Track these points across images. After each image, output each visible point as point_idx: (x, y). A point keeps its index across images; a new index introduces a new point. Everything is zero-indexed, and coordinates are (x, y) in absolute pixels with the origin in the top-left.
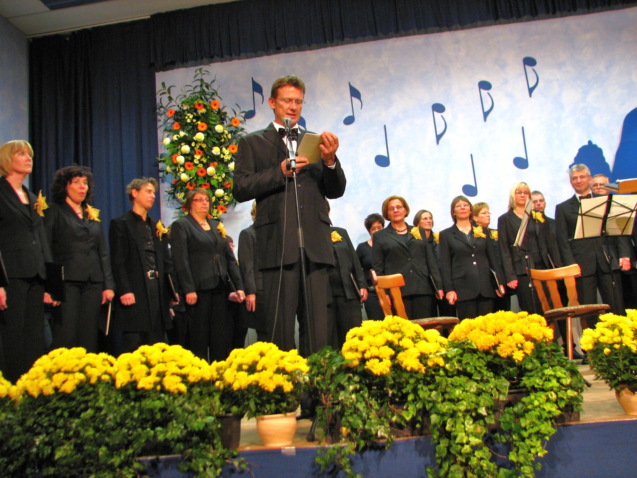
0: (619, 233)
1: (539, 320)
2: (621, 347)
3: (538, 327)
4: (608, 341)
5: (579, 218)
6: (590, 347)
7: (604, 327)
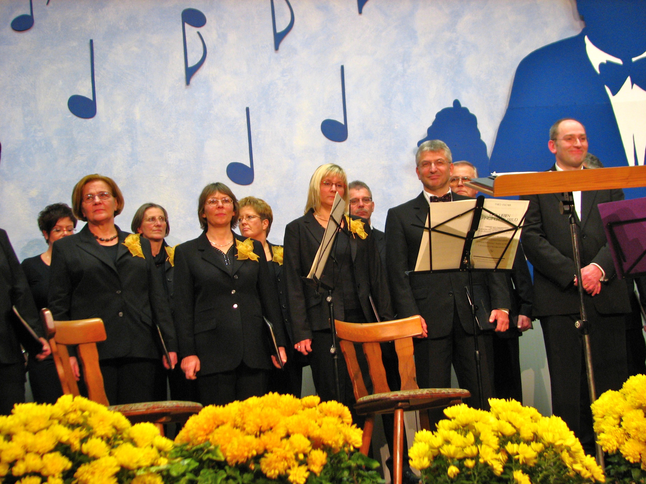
0: (491, 265)
1: (340, 413)
2: (477, 464)
3: (336, 425)
4: (455, 453)
5: (426, 234)
6: (426, 463)
7: (451, 429)
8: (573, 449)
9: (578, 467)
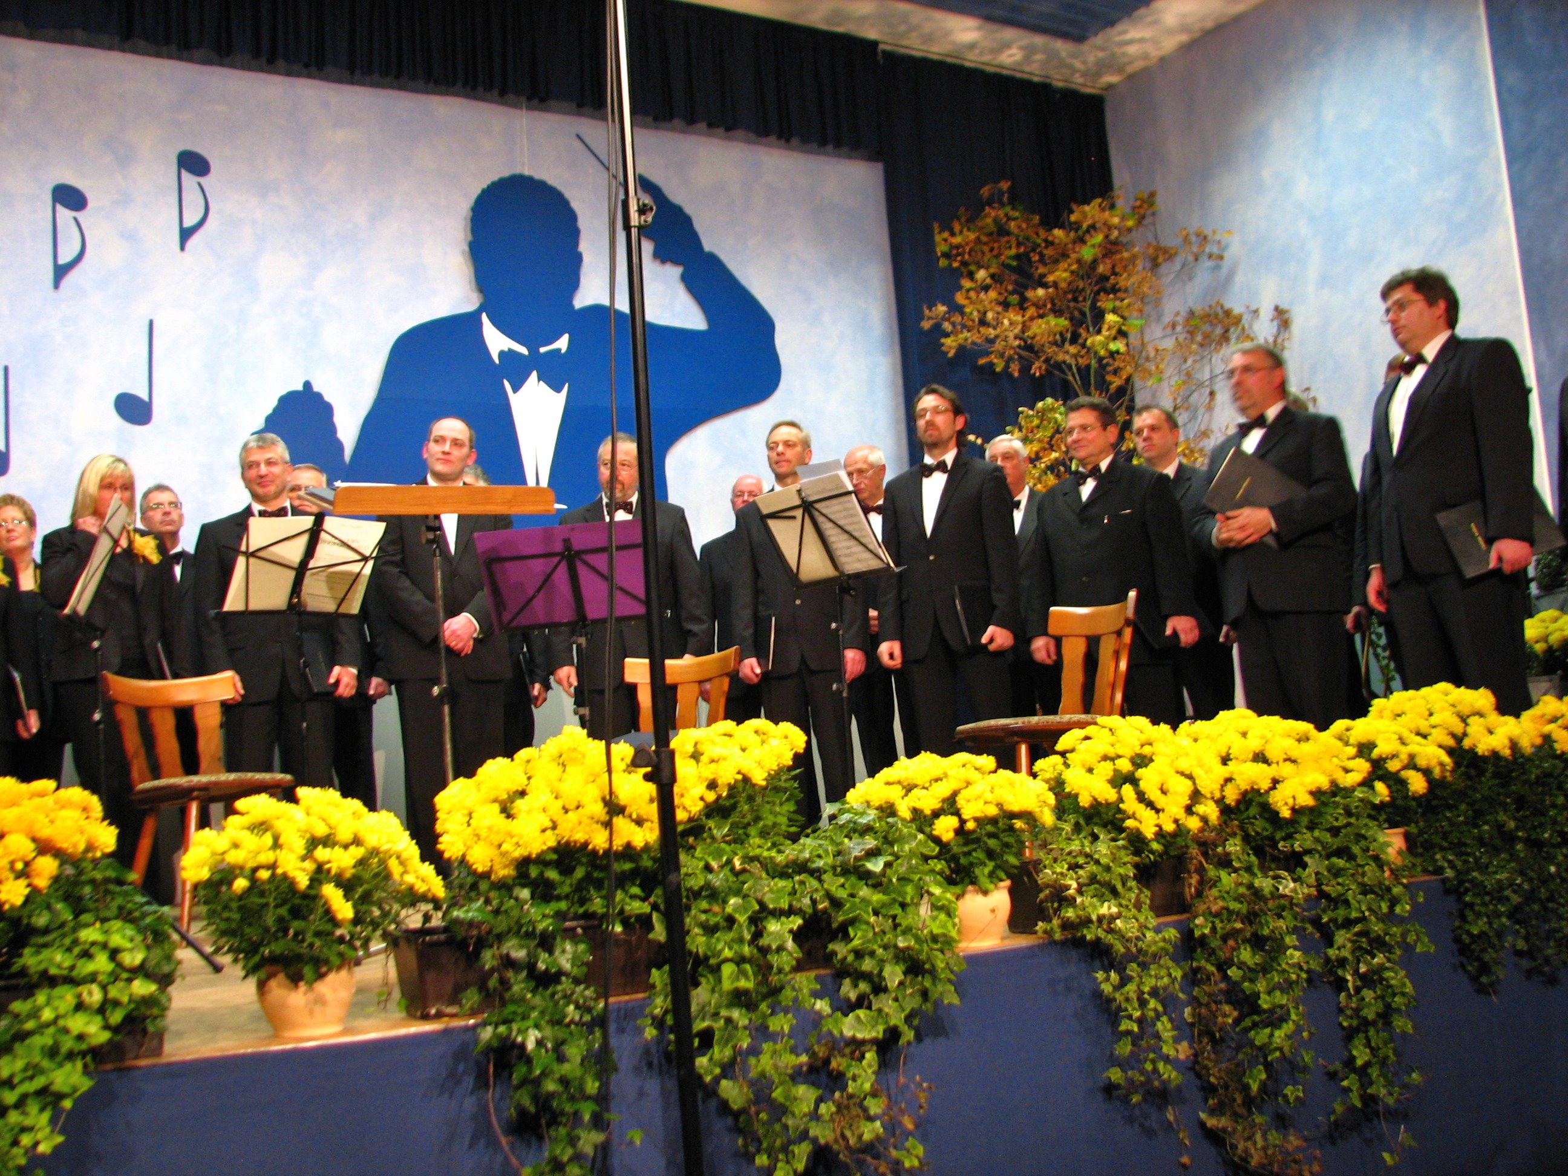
0: (330, 607)
1: (84, 805)
2: (273, 875)
3: (77, 820)
4: (246, 861)
5: (241, 561)
6: (205, 874)
7: (243, 828)
8: (404, 855)
9: (410, 879)
